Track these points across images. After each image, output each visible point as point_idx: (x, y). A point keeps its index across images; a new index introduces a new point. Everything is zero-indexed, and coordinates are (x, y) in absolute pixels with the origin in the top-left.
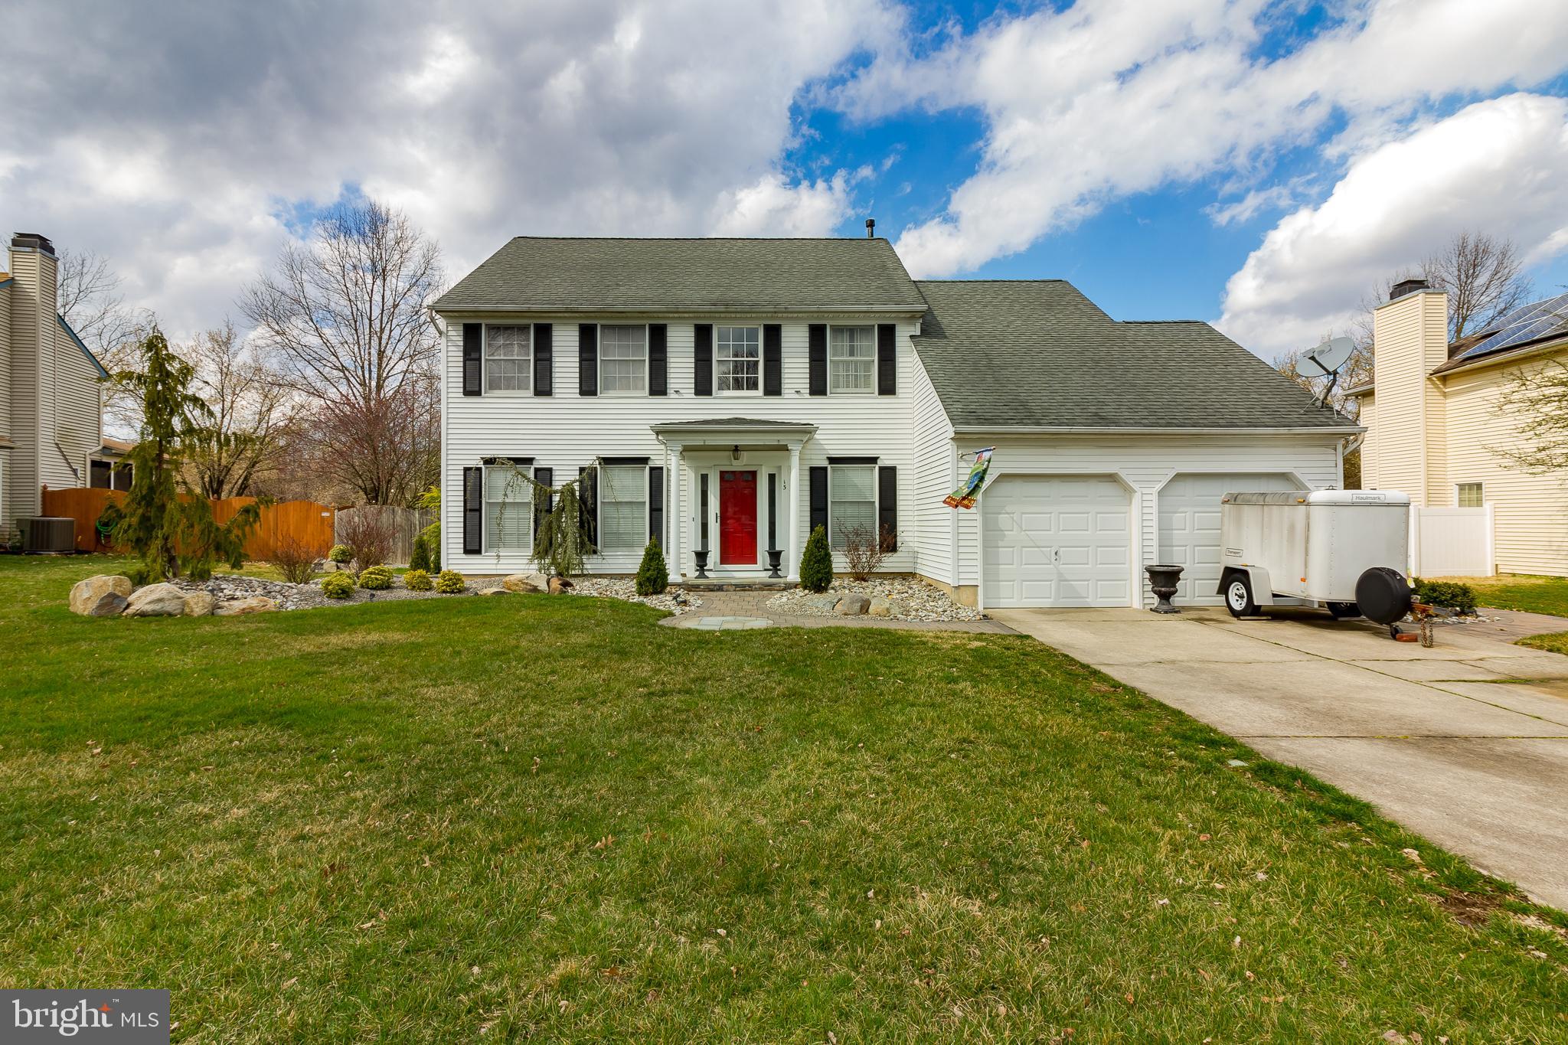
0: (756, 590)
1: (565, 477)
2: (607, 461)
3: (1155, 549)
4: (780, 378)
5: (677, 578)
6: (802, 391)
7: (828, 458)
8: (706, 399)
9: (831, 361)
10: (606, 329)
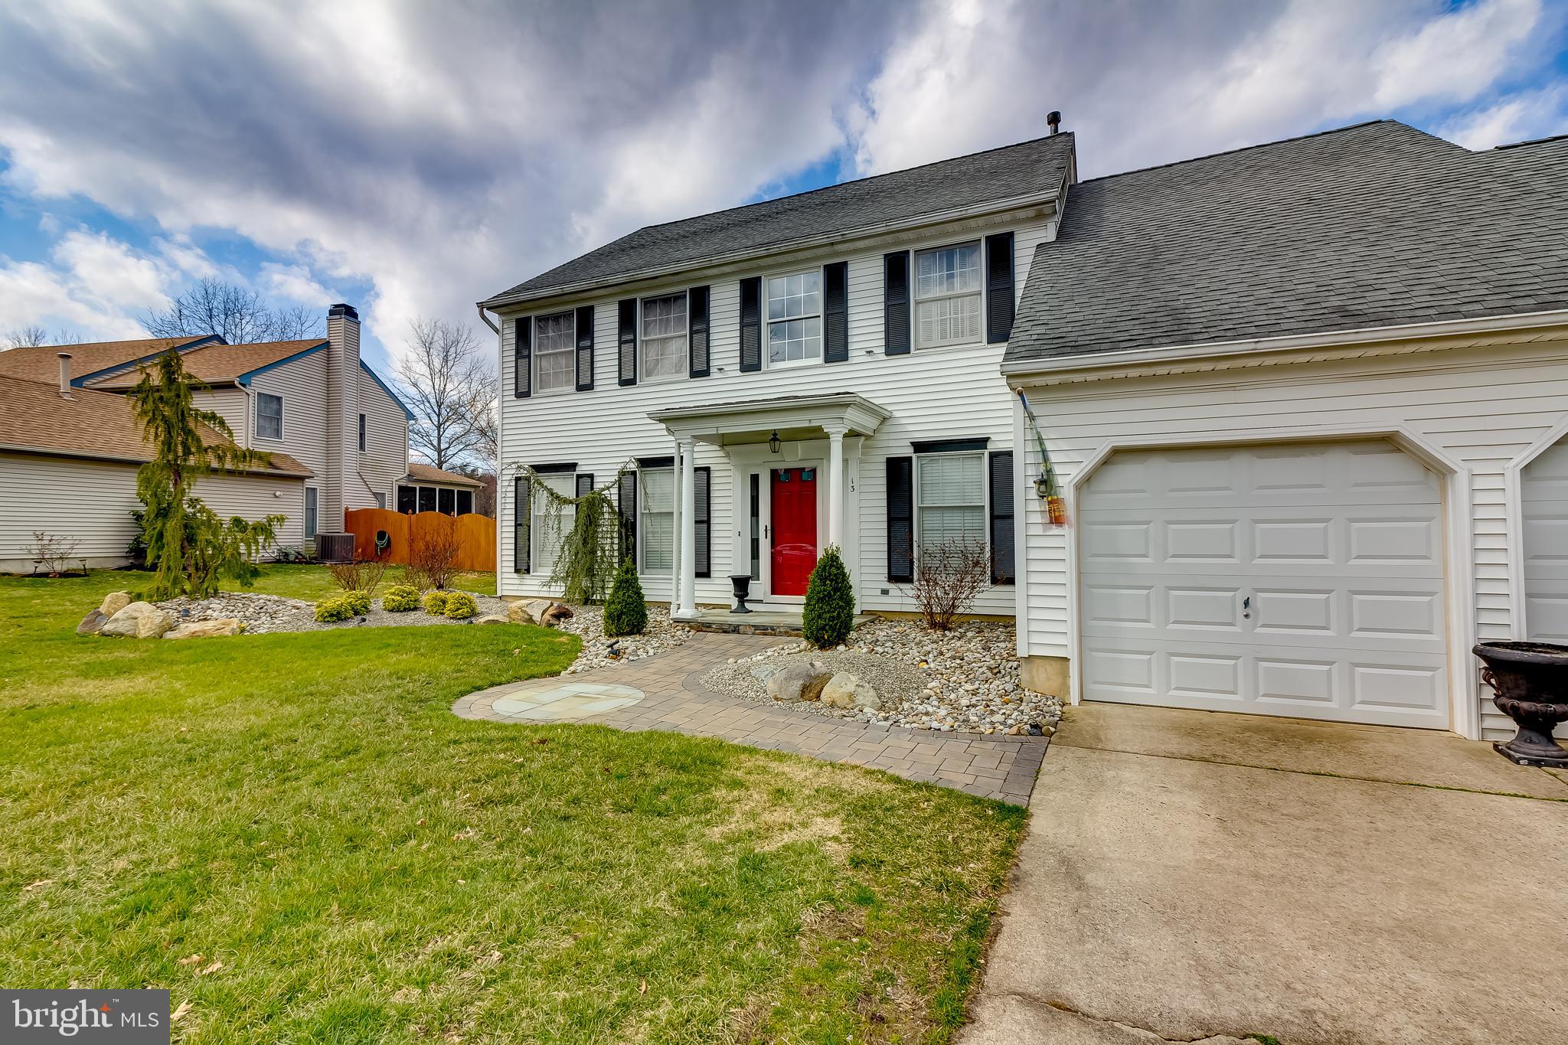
1: (605, 481)
2: (647, 463)
4: (846, 336)
5: (686, 612)
6: (876, 351)
7: (912, 444)
8: (752, 377)
9: (917, 303)
10: (648, 303)
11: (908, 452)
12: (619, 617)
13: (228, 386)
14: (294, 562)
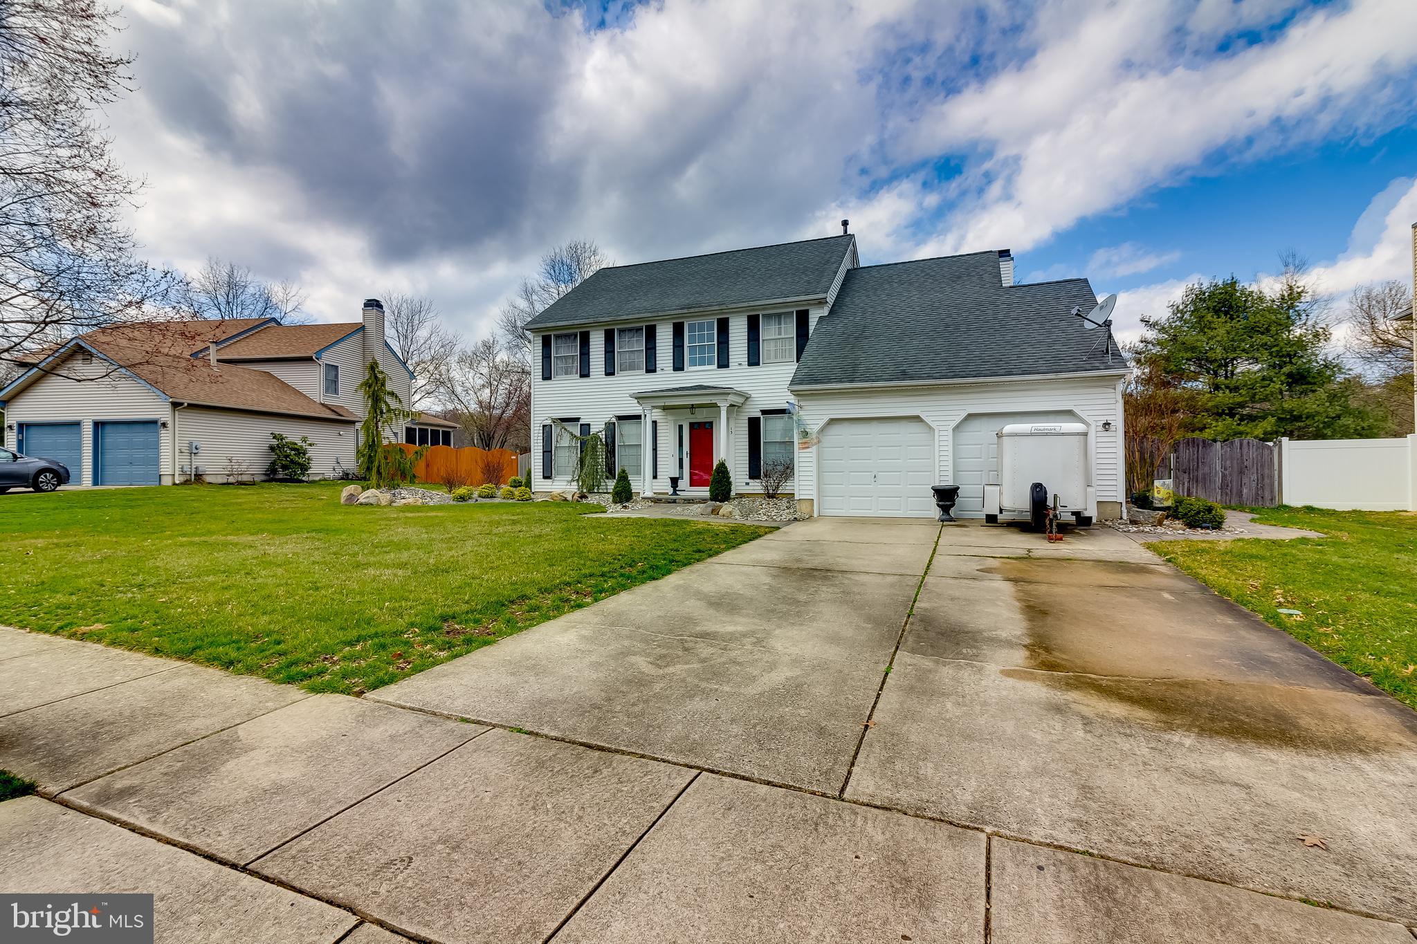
0: (697, 503)
1: (597, 427)
2: (620, 418)
3: (951, 473)
4: (728, 356)
5: (649, 494)
6: (743, 363)
7: (761, 411)
8: (679, 374)
9: (763, 340)
10: (621, 331)
11: (759, 414)
12: (621, 494)
13: (308, 359)
14: (352, 479)
